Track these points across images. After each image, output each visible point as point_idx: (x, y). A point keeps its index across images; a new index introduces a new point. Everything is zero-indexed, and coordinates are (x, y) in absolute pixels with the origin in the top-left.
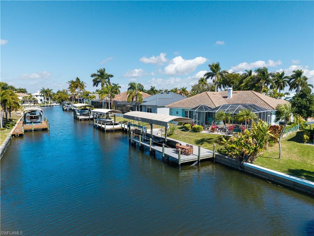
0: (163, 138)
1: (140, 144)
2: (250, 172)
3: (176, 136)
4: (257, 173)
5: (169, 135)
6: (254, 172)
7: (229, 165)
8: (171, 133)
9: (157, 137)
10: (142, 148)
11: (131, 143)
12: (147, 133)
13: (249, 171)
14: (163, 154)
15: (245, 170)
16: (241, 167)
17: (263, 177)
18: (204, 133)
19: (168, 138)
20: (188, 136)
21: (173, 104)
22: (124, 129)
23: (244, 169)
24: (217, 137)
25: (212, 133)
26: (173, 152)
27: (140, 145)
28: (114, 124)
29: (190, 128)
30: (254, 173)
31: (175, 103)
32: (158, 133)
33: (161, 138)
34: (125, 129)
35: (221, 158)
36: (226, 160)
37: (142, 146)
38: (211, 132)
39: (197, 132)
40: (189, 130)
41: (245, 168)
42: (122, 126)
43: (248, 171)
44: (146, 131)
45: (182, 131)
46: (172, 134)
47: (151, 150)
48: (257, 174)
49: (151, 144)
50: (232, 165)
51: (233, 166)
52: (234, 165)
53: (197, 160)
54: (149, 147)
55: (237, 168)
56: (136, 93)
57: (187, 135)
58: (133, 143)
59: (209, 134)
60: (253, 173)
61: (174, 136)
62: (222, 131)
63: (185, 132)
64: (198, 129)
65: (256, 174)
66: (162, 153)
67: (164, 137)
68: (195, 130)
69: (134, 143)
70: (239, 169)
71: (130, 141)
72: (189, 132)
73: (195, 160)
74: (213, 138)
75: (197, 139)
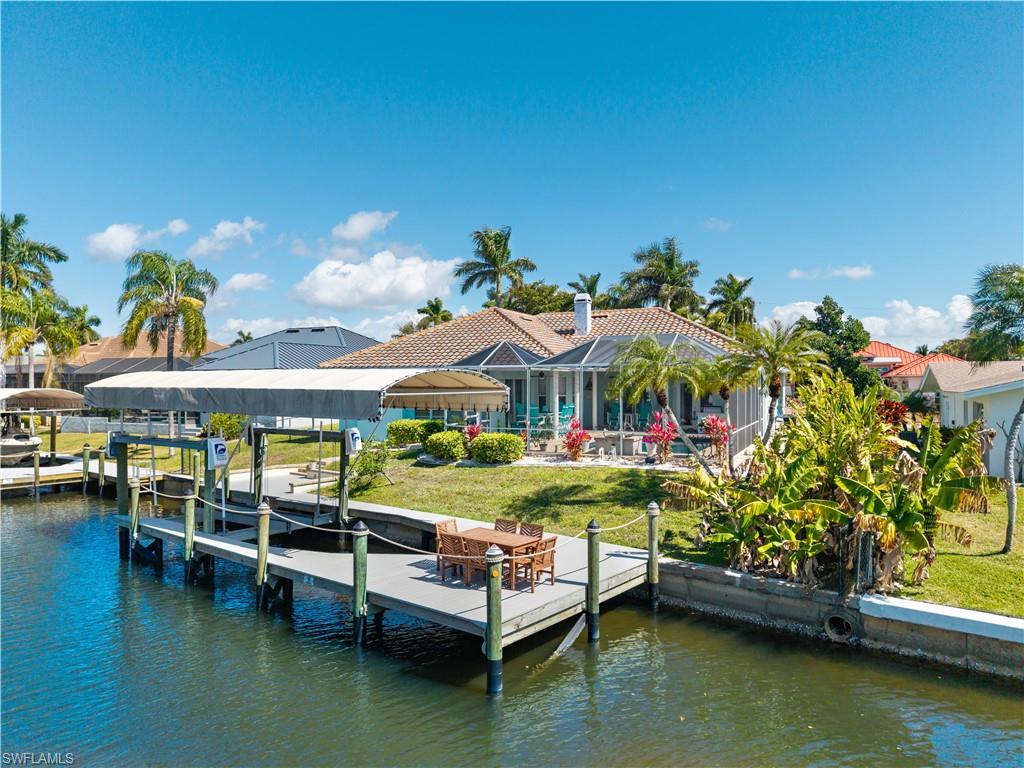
0: (324, 509)
1: (189, 545)
2: (905, 651)
3: (396, 490)
4: (960, 654)
5: (357, 490)
6: (933, 649)
7: (751, 617)
8: (365, 479)
9: (290, 503)
10: (202, 572)
11: (132, 546)
12: (231, 488)
13: (900, 645)
14: (360, 599)
15: (865, 642)
16: (838, 624)
17: (1007, 672)
18: (531, 467)
19: (354, 504)
20: (457, 488)
21: (357, 354)
22: (97, 481)
23: (862, 634)
24: (603, 477)
25: (570, 463)
26: (423, 579)
27: (189, 555)
28: (37, 462)
29: (459, 450)
30: (939, 657)
31: (363, 351)
32: (292, 485)
33: (313, 506)
34: (102, 482)
35: (696, 583)
36: (729, 590)
37: (205, 558)
38: (565, 458)
39: (496, 462)
40: (453, 458)
41: (868, 625)
42: (86, 466)
43: (893, 648)
44: (226, 481)
45: (416, 465)
46: (369, 484)
47: (263, 576)
48: (960, 662)
49: (264, 540)
50: (774, 617)
51: (779, 624)
52: (781, 617)
53: (579, 609)
54: (256, 562)
55: (810, 631)
56: (173, 302)
57: (448, 480)
58: (146, 543)
59: (561, 469)
60: (929, 655)
61: (385, 491)
62: (614, 451)
63: (436, 469)
64: (502, 449)
65: (948, 660)
66: (353, 590)
67: (335, 503)
68: (485, 457)
69: (151, 547)
70: (829, 641)
71: (125, 534)
72: (458, 466)
73: (570, 613)
74: (589, 483)
75: (508, 492)
